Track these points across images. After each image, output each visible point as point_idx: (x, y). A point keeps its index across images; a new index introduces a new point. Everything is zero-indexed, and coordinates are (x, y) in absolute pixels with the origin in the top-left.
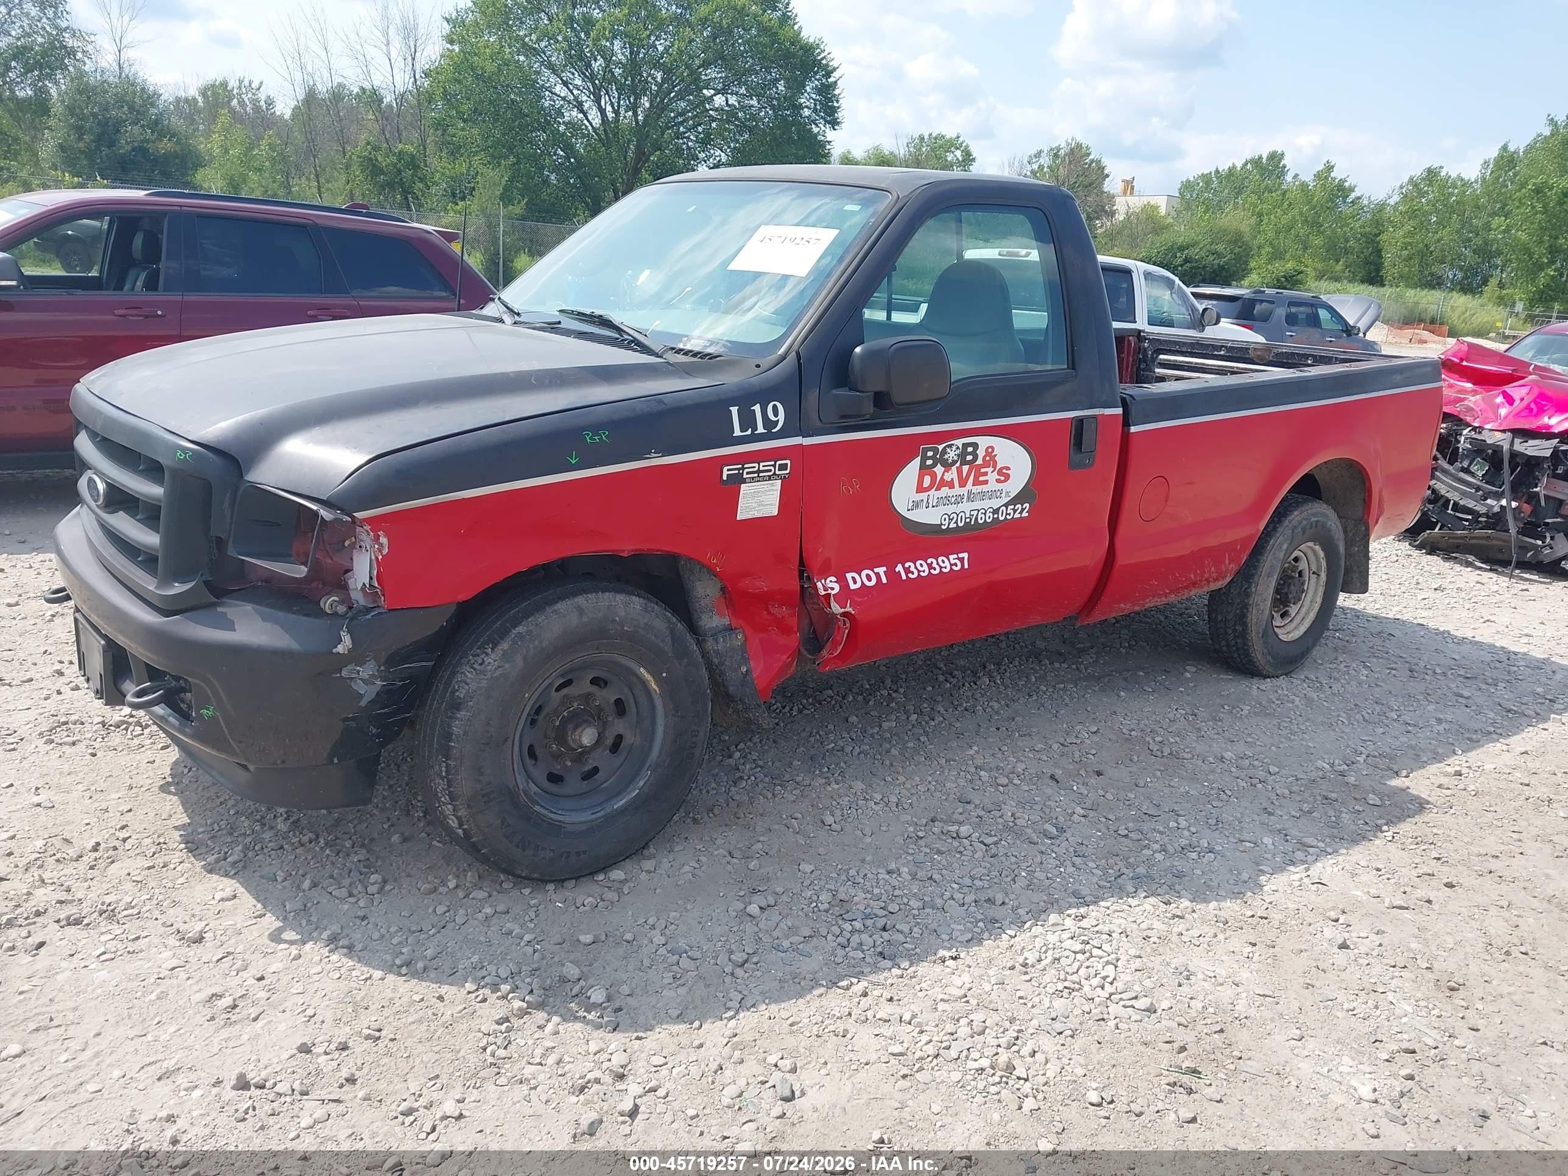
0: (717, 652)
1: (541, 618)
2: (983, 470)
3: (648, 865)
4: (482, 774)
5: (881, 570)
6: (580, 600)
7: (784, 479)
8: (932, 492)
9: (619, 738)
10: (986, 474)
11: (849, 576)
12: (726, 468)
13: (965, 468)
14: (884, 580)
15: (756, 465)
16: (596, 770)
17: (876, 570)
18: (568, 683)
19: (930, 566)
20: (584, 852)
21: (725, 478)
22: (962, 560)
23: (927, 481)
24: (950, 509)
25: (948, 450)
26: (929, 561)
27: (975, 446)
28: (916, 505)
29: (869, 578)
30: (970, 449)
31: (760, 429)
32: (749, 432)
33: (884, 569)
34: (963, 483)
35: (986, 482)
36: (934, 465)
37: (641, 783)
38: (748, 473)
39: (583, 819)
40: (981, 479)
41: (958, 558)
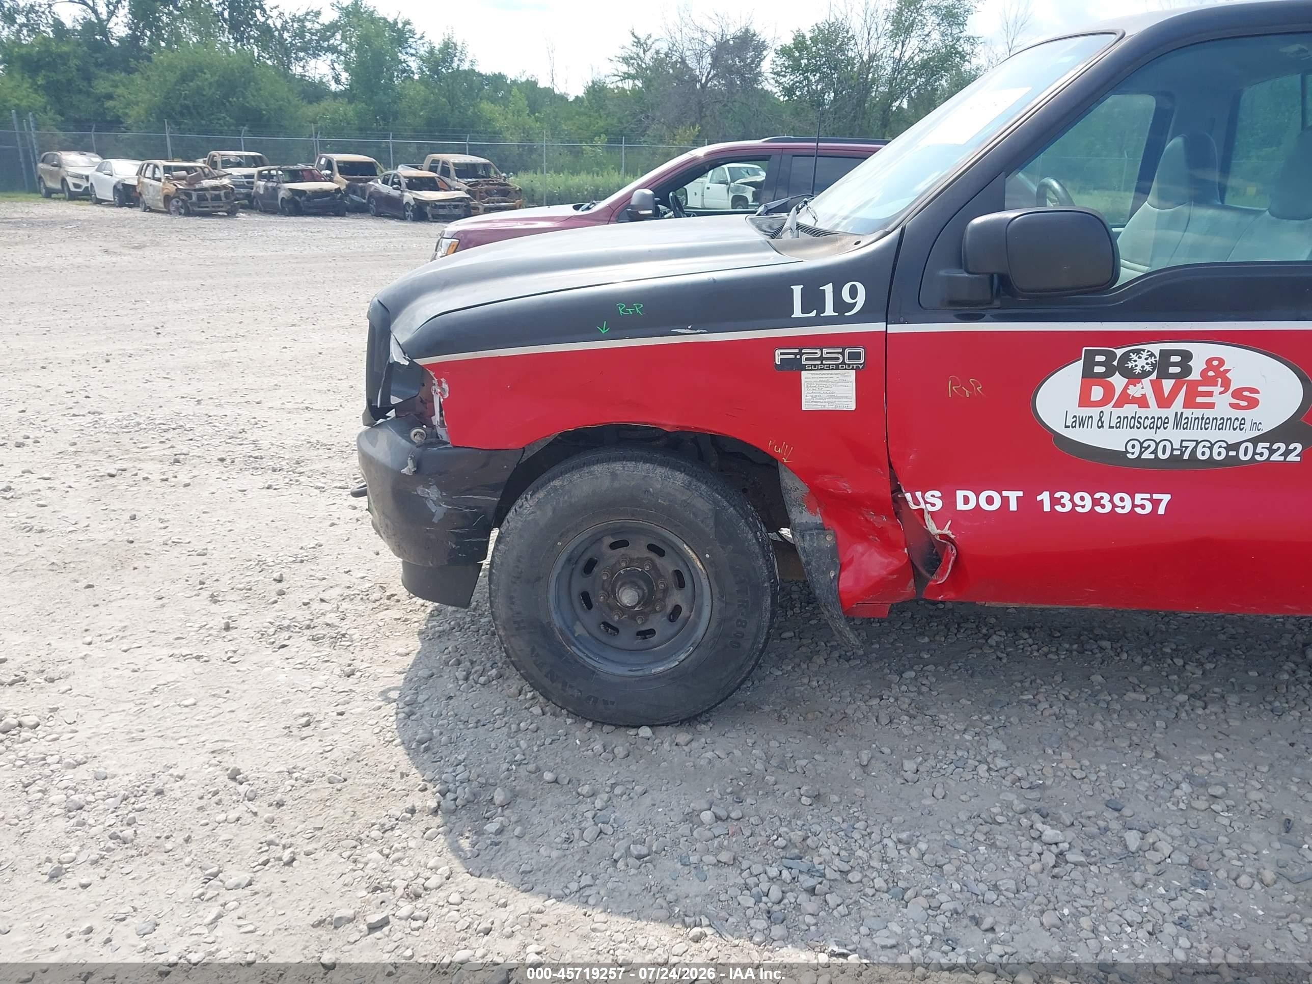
0: (804, 550)
1: (576, 476)
2: (1201, 389)
3: (683, 738)
4: (513, 603)
5: (1013, 496)
6: (618, 466)
7: (857, 369)
8: (1107, 409)
9: (677, 609)
10: (1210, 394)
11: (960, 494)
12: (778, 352)
13: (1168, 385)
14: (1013, 507)
15: (818, 351)
16: (652, 632)
17: (1005, 493)
18: (625, 544)
19: (1096, 502)
20: (613, 703)
21: (778, 362)
22: (1156, 503)
23: (1097, 393)
24: (1142, 434)
25: (1134, 357)
26: (1097, 496)
27: (1187, 356)
28: (1081, 422)
29: (990, 500)
30: (1175, 359)
31: (829, 311)
32: (814, 314)
33: (1020, 494)
34: (1164, 402)
35: (1211, 406)
36: (1110, 373)
37: (682, 657)
38: (807, 359)
39: (619, 672)
40: (1199, 400)
41: (1151, 500)
